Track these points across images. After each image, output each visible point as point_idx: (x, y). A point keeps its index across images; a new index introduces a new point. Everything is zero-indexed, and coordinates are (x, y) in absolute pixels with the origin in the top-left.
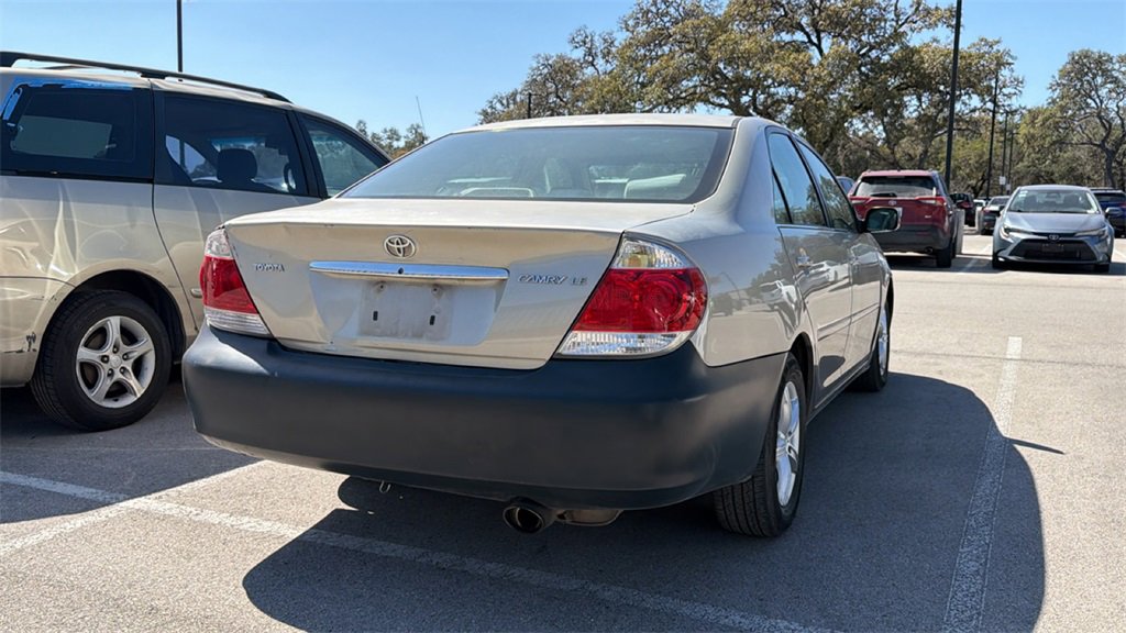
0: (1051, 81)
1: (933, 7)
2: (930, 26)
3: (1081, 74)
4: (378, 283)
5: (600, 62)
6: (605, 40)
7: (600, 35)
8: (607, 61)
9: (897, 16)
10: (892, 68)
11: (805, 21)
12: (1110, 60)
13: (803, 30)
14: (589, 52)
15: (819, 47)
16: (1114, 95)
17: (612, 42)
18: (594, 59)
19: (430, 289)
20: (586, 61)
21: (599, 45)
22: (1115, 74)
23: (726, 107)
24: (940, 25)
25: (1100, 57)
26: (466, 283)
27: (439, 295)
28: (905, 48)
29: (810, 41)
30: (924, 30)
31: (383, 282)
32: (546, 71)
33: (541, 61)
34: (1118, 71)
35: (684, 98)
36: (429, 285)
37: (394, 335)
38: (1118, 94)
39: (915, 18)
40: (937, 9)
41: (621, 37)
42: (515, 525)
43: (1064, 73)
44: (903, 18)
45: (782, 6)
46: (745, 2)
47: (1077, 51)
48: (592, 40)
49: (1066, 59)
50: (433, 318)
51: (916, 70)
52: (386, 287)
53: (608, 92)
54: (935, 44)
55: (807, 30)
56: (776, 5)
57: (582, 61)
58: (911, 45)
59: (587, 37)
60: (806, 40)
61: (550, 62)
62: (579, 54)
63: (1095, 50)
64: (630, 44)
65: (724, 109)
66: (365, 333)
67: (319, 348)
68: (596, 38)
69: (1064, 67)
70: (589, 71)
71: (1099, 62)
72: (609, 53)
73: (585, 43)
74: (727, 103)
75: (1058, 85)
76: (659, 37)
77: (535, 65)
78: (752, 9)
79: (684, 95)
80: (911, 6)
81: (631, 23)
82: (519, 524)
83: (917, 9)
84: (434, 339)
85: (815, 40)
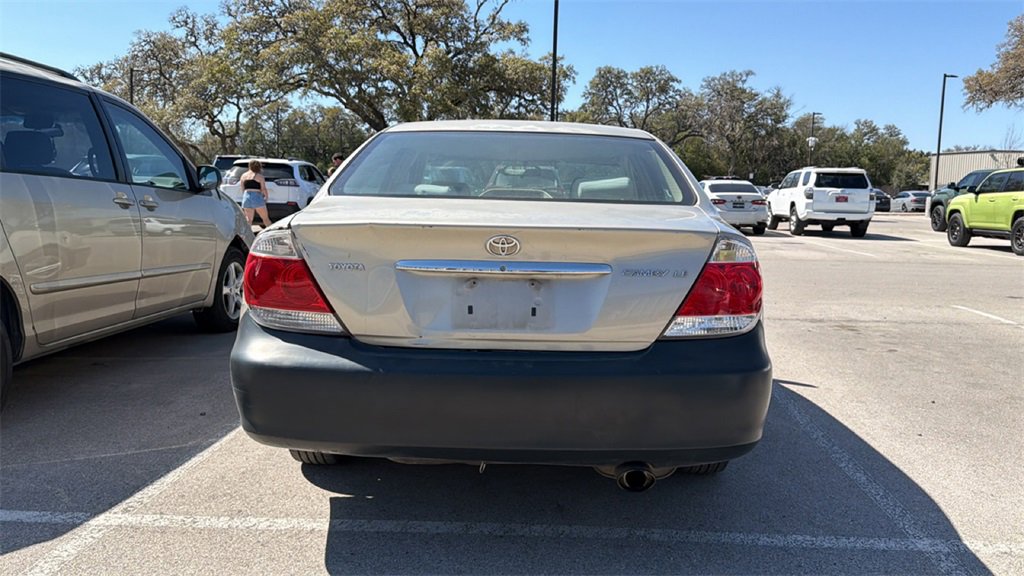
0: (584, 90)
1: (506, 22)
2: (504, 39)
3: (605, 87)
4: (469, 279)
5: (202, 43)
6: (208, 23)
7: (202, 17)
8: (210, 43)
9: (477, 28)
10: (479, 72)
11: (400, 23)
12: (626, 75)
13: (399, 31)
14: (192, 32)
15: (414, 48)
16: (628, 104)
17: (215, 25)
18: (196, 40)
19: (528, 284)
20: (188, 41)
21: (201, 26)
22: (630, 87)
23: (332, 95)
24: (512, 37)
25: (619, 73)
26: (563, 277)
27: (538, 289)
28: (486, 55)
29: (406, 42)
30: (500, 41)
31: (475, 278)
32: (147, 47)
33: (143, 38)
34: (632, 85)
35: (292, 84)
36: (526, 280)
37: (494, 327)
38: (631, 103)
39: (491, 30)
40: (509, 24)
41: (224, 22)
42: (625, 487)
43: (594, 85)
44: (482, 29)
45: (380, 8)
46: (347, 2)
47: (603, 67)
48: (194, 21)
49: (594, 73)
50: (534, 310)
51: (501, 75)
52: (479, 285)
53: (219, 72)
54: (511, 55)
55: (402, 31)
56: (375, 6)
57: (184, 40)
58: (491, 53)
59: (188, 17)
60: (402, 41)
61: (152, 39)
62: (180, 33)
63: (615, 67)
64: (237, 27)
65: (330, 97)
66: (458, 327)
67: (405, 343)
68: (197, 20)
69: (594, 80)
70: (193, 50)
71: (618, 77)
72: (212, 34)
73: (186, 23)
74: (332, 91)
75: (590, 94)
76: (266, 25)
77: (136, 41)
78: (353, 8)
79: (292, 81)
80: (488, 19)
81: (233, 8)
82: (627, 485)
83: (492, 23)
84: (537, 330)
85: (410, 42)
